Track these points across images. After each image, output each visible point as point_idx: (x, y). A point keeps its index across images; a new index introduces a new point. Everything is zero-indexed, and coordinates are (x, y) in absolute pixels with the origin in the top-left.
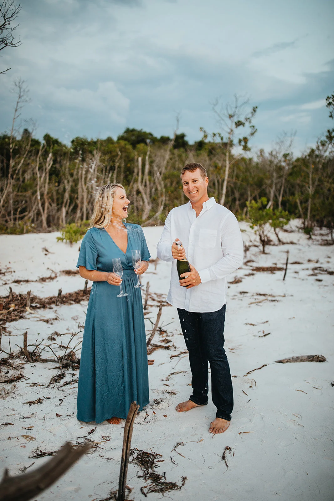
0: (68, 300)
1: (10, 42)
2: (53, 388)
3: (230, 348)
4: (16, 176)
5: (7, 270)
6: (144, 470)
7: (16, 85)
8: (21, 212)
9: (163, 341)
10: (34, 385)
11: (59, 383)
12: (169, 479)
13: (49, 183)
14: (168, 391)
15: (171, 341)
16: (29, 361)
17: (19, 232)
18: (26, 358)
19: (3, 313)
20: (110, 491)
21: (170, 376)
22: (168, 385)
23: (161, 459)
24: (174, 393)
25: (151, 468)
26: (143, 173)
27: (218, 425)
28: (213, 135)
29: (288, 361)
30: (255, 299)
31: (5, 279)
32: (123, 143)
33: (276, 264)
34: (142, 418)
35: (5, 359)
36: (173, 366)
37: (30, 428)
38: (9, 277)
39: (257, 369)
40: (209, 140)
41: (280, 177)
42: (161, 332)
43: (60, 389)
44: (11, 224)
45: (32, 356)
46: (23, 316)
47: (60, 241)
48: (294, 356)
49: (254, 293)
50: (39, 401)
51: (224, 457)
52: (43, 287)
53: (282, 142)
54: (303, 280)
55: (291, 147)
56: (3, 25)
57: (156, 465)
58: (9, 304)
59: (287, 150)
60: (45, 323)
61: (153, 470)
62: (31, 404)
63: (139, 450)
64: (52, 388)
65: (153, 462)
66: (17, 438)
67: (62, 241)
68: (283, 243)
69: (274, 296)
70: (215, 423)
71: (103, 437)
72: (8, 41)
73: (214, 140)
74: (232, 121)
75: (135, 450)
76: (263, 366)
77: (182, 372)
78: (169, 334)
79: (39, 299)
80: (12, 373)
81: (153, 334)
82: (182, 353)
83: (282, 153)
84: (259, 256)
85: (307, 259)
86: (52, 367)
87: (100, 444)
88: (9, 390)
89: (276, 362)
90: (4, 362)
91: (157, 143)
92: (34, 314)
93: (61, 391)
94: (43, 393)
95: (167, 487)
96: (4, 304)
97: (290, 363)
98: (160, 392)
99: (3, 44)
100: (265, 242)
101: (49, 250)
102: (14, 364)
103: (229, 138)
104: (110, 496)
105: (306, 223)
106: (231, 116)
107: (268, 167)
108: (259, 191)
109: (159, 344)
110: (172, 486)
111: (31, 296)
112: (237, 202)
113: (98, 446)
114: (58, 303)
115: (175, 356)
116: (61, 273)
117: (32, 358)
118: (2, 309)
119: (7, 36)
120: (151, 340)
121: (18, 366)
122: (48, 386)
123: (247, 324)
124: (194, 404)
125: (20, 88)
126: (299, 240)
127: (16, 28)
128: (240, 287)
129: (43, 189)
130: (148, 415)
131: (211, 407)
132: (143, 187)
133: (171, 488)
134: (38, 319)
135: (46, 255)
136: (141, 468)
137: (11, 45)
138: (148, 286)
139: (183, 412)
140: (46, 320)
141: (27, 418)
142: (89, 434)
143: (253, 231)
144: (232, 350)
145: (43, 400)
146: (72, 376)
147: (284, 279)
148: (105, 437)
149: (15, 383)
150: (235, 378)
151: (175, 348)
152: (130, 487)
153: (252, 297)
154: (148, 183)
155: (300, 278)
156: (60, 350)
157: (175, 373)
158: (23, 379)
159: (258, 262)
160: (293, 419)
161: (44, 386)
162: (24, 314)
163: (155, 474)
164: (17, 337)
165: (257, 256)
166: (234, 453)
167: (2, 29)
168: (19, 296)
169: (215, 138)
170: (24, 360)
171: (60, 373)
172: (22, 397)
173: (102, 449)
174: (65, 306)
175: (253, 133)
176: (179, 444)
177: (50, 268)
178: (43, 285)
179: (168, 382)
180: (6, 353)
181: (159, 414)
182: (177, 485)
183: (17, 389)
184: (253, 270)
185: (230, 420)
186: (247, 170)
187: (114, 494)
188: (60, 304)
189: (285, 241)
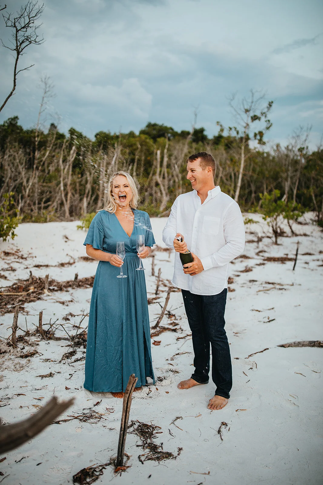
0: (84, 284)
1: (34, 40)
2: (65, 364)
3: (234, 332)
4: (41, 168)
5: (29, 255)
6: (143, 440)
7: (42, 81)
8: (45, 202)
9: (171, 324)
10: (47, 360)
11: (70, 359)
12: (166, 449)
13: (72, 175)
14: (171, 370)
15: (179, 325)
16: (44, 339)
17: (43, 221)
18: (41, 336)
19: (22, 295)
20: (109, 458)
21: (175, 356)
22: (172, 365)
23: (160, 431)
24: (177, 372)
25: (150, 439)
26: (161, 166)
27: (217, 402)
28: (229, 129)
29: (290, 345)
30: (264, 287)
31: (26, 264)
32: (143, 137)
33: (287, 255)
34: (144, 393)
35: (22, 336)
36: (179, 347)
37: (40, 399)
38: (30, 262)
39: (259, 352)
40: (225, 134)
41: (296, 171)
42: (170, 315)
43: (70, 365)
44: (35, 213)
45: (47, 334)
46: (41, 298)
47: (79, 229)
48: (295, 341)
49: (263, 282)
50: (51, 375)
51: (219, 432)
52: (61, 272)
53: (298, 136)
54: (312, 270)
55: (307, 142)
56: (28, 24)
57: (155, 436)
58: (29, 286)
59: (302, 144)
60: (61, 305)
61: (151, 440)
62: (43, 377)
63: (139, 422)
64: (63, 363)
65: (152, 433)
66: (28, 407)
67: (82, 229)
68: (296, 235)
69: (282, 285)
70: (213, 400)
71: (107, 409)
72: (32, 39)
73: (230, 134)
74: (248, 115)
75: (136, 422)
76: (265, 350)
77: (187, 353)
78: (177, 318)
79: (57, 283)
80: (28, 349)
81: (161, 317)
82: (188, 335)
83: (298, 147)
84: (271, 247)
85: (318, 250)
86: (65, 345)
87: (104, 415)
88: (23, 364)
89: (278, 346)
90: (21, 339)
91: (177, 137)
92: (51, 296)
93: (72, 367)
94: (55, 368)
95: (163, 456)
96: (24, 286)
97: (292, 348)
98: (164, 371)
99: (27, 42)
100: (278, 234)
101: (69, 238)
102: (29, 341)
103: (245, 132)
104: (109, 462)
105: (321, 216)
106: (247, 111)
107: (284, 162)
108: (275, 184)
109: (167, 326)
110: (169, 455)
111: (49, 280)
112: (253, 195)
113: (102, 417)
114: (74, 287)
115: (181, 338)
116: (79, 259)
117: (47, 336)
118: (22, 291)
119: (31, 34)
120: (160, 322)
121: (33, 343)
122: (60, 362)
123: (253, 310)
124: (196, 382)
125: (46, 84)
126: (312, 233)
127: (40, 26)
128: (250, 276)
129: (66, 180)
130: (151, 391)
131: (211, 386)
132: (161, 179)
133: (166, 457)
134: (55, 301)
135: (66, 242)
136: (140, 438)
137: (35, 43)
138: (160, 272)
139: (184, 390)
140: (62, 302)
141: (38, 390)
142: (95, 406)
143: (266, 222)
144: (236, 334)
145: (54, 374)
146: (83, 354)
147: (294, 269)
148: (109, 409)
149: (30, 358)
150: (237, 360)
151: (182, 330)
152: (129, 454)
153: (261, 285)
154: (166, 175)
155: (309, 269)
156: (74, 329)
157: (179, 354)
158: (37, 355)
159: (270, 253)
160: (290, 400)
161: (56, 361)
162: (42, 296)
163: (153, 444)
164: (34, 316)
165: (269, 247)
166: (229, 428)
167: (27, 27)
168: (38, 279)
169: (231, 132)
170: (39, 338)
171: (72, 351)
172: (35, 371)
173: (106, 420)
174: (81, 289)
175: (268, 127)
176: (178, 418)
177: (69, 254)
178: (61, 270)
179: (172, 361)
180: (22, 330)
181: (162, 390)
182: (173, 455)
183: (31, 364)
184: (264, 260)
185: (229, 398)
186: (264, 164)
187: (113, 460)
188: (76, 288)
189: (298, 233)
